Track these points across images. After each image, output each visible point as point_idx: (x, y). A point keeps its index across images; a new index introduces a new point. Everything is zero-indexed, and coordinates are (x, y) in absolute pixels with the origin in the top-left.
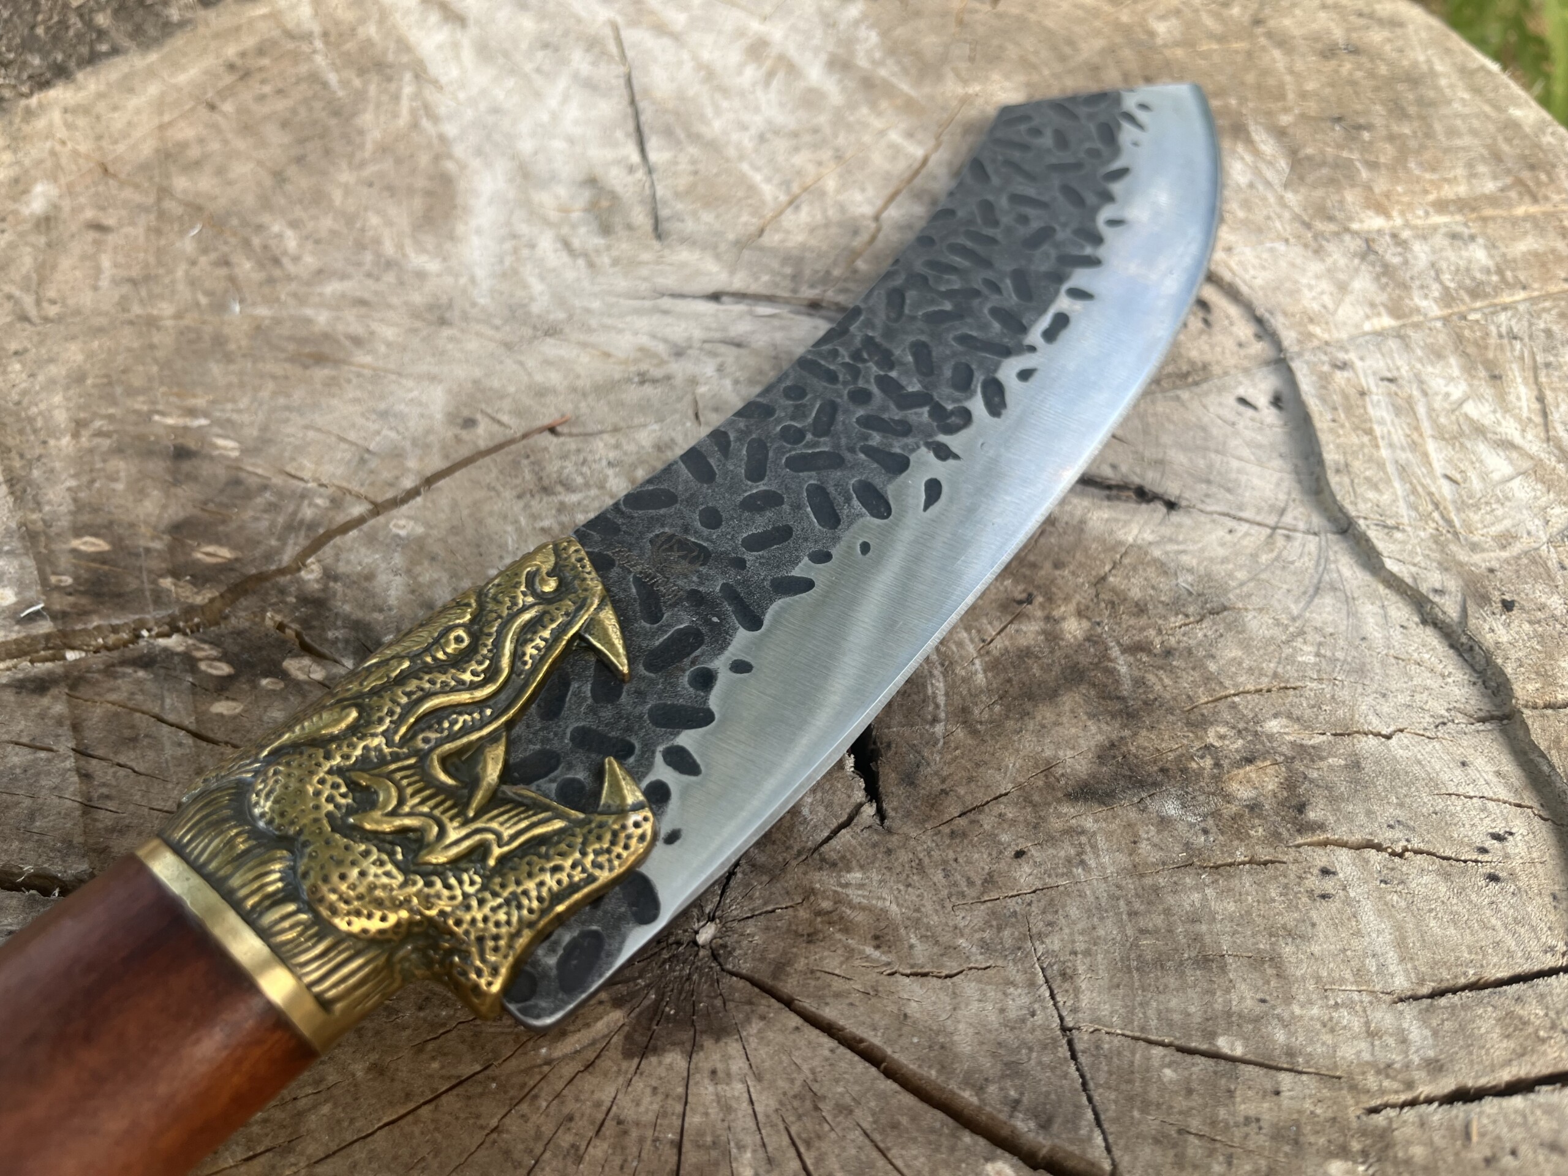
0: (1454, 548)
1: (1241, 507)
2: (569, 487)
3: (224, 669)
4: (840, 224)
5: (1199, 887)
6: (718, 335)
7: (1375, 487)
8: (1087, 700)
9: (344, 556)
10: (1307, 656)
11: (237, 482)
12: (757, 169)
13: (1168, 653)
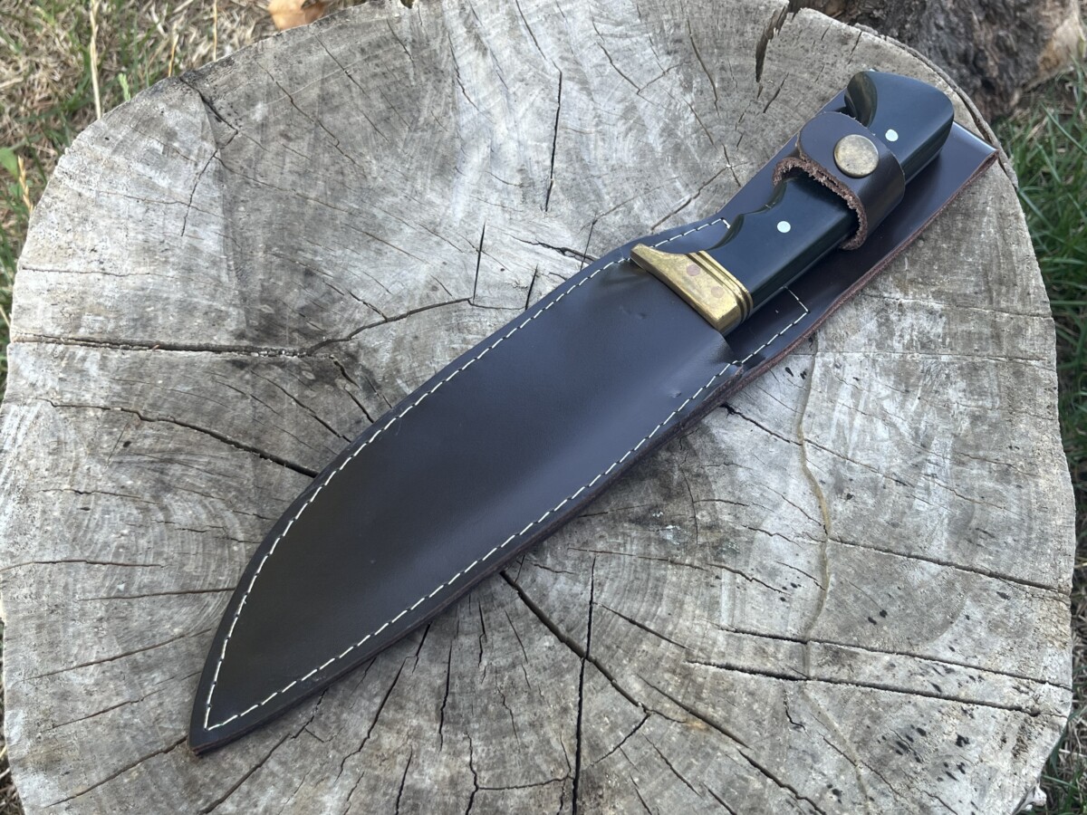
0: (839, 466)
1: (762, 420)
2: (469, 332)
3: (312, 377)
4: (634, 227)
5: (665, 569)
6: (557, 272)
7: (822, 429)
8: (655, 485)
9: (367, 338)
10: (756, 493)
11: (329, 293)
12: (605, 185)
13: (698, 475)
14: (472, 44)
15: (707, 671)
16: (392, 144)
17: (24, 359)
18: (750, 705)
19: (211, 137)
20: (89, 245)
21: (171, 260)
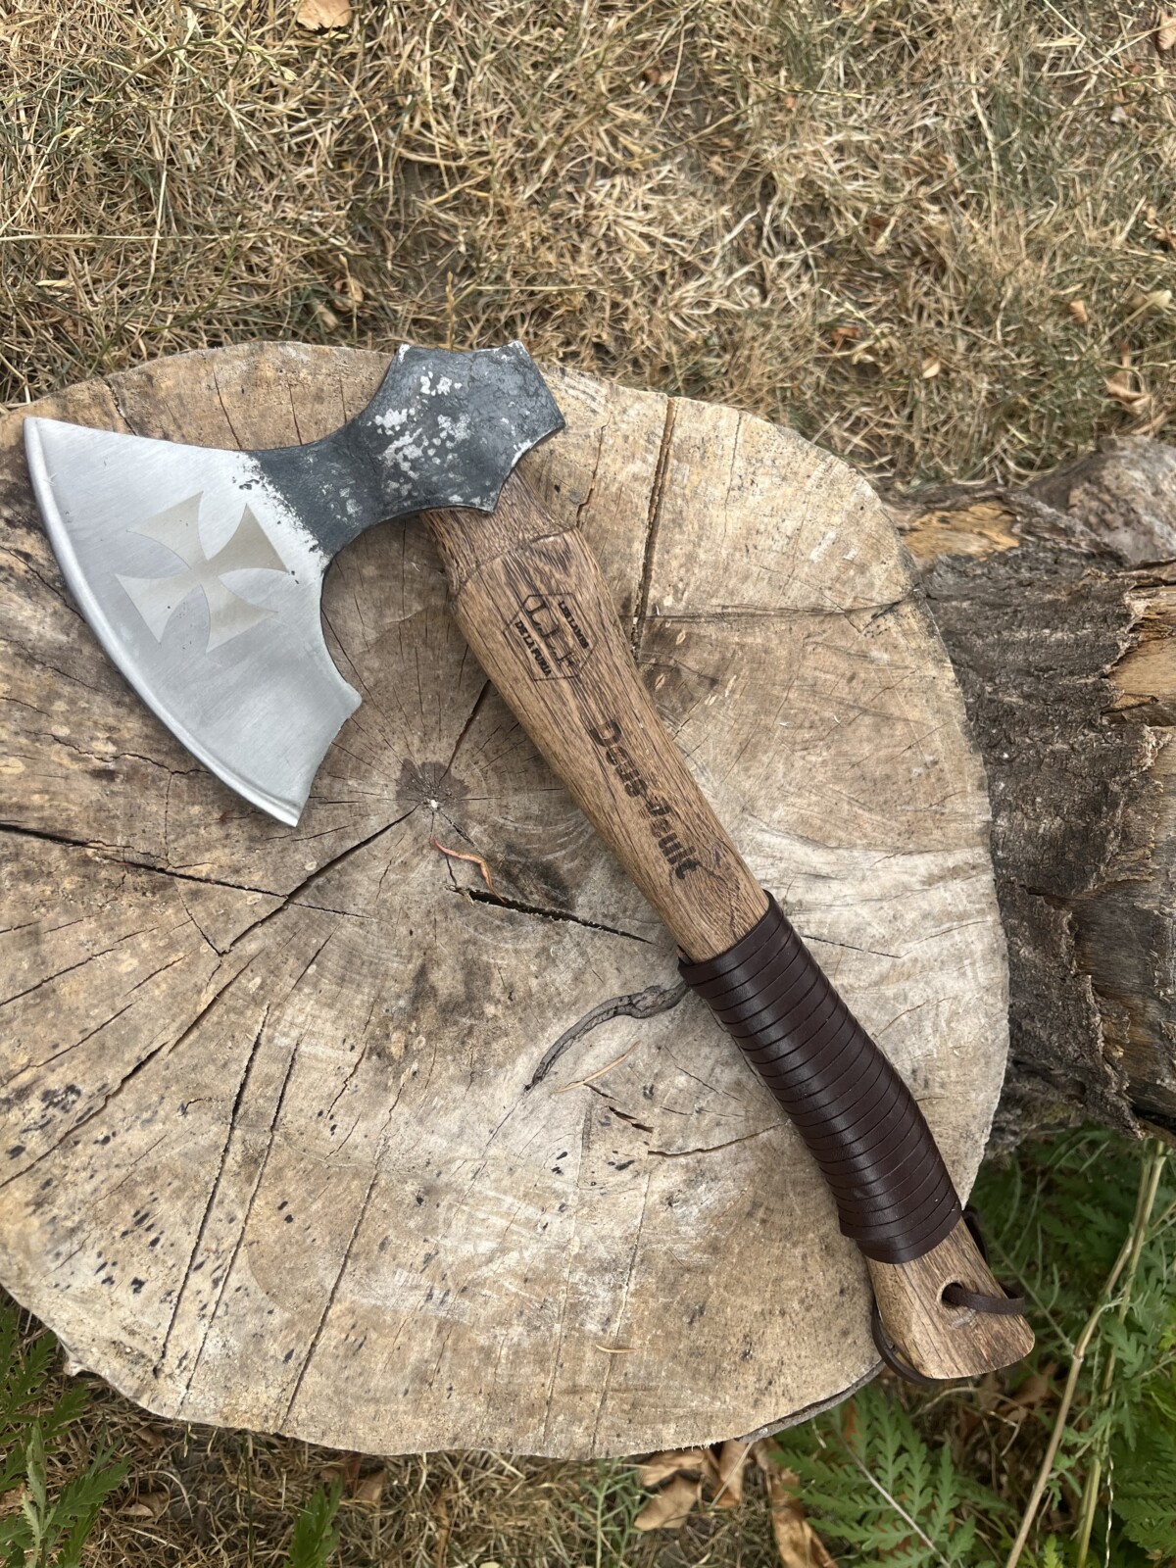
14: (936, 871)
15: (257, 1022)
16: (838, 779)
17: (650, 406)
18: (214, 1061)
19: (857, 606)
20: (758, 479)
21: (738, 554)
